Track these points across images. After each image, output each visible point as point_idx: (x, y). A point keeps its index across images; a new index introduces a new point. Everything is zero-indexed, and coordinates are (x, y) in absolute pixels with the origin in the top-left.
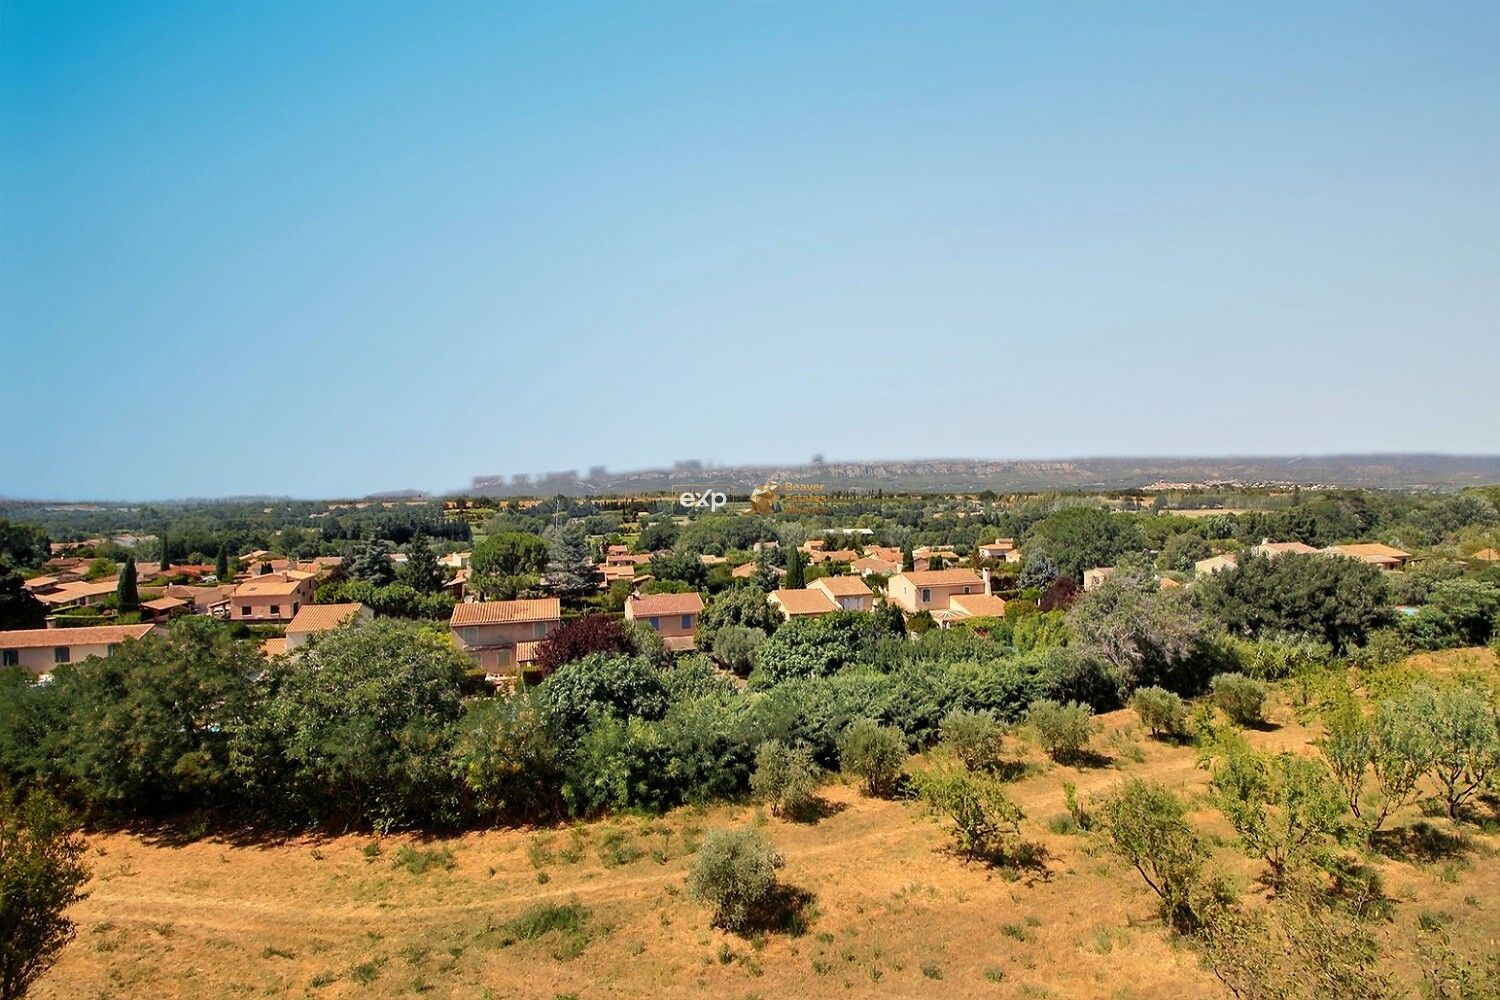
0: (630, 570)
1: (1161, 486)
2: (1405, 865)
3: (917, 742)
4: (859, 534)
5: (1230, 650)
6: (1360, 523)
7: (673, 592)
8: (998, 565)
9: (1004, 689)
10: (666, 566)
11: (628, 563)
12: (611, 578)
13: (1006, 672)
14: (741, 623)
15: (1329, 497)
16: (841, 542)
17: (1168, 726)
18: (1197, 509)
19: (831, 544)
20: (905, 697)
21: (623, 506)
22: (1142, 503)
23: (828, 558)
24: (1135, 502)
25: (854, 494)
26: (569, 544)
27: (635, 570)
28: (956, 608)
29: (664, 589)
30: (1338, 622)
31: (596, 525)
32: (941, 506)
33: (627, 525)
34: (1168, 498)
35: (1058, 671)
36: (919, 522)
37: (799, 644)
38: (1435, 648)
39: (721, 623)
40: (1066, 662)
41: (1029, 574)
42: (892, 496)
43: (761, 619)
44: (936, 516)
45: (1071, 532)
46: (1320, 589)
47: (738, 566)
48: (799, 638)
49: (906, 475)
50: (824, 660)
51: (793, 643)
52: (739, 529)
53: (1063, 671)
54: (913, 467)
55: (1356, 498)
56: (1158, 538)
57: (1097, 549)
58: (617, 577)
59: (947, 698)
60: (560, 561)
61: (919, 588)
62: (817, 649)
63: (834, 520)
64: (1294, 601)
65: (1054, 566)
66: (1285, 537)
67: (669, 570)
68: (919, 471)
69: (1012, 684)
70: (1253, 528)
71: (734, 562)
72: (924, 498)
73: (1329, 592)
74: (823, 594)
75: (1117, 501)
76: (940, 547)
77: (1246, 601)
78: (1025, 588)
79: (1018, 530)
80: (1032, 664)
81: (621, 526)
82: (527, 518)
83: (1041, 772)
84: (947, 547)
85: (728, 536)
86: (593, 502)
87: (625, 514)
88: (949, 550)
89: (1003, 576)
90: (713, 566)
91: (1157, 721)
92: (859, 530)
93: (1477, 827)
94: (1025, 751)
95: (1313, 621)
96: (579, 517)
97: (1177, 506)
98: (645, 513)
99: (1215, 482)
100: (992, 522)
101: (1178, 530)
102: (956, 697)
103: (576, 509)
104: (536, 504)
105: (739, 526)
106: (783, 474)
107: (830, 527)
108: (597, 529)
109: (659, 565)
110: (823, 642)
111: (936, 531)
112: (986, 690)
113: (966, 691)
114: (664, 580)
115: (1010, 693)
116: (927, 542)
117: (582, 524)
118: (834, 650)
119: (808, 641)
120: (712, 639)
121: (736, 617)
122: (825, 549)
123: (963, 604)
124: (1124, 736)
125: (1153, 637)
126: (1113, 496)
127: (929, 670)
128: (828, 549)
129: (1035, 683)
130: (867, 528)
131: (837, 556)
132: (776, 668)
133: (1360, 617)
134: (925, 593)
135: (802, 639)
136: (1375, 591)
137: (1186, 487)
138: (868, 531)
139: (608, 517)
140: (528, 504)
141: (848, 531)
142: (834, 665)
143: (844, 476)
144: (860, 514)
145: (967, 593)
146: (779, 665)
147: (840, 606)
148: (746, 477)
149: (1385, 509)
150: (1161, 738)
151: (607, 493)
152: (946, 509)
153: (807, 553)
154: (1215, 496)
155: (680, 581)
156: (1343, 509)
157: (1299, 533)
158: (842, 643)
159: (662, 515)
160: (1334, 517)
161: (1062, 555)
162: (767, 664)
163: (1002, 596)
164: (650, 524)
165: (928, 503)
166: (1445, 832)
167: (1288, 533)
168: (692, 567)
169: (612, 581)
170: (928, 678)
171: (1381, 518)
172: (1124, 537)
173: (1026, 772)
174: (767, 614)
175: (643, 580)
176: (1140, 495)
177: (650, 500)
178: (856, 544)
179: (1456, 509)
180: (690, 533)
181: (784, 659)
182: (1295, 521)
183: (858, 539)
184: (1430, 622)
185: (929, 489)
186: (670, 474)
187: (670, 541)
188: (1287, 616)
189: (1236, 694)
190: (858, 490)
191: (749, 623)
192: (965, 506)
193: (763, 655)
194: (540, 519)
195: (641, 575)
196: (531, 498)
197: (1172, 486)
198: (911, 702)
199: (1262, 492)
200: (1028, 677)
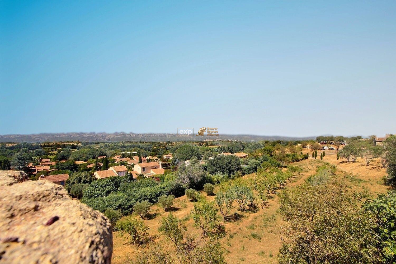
0: (49, 167)
1: (207, 140)
2: (231, 223)
3: (128, 212)
4: (132, 153)
5: (210, 178)
6: (242, 148)
7: (63, 174)
8: (167, 160)
9: (156, 194)
10: (62, 165)
11: (49, 165)
12: (39, 170)
13: (157, 189)
14: (82, 182)
15: (236, 143)
16: (126, 155)
17: (193, 198)
18: (214, 145)
19: (123, 156)
20: (126, 200)
21: (52, 146)
22: (203, 144)
23: (121, 160)
24: (202, 144)
25: (133, 142)
26: (19, 159)
27: (50, 167)
28: (153, 172)
29: (60, 173)
30: (231, 170)
31: (39, 152)
32: (156, 145)
33: (52, 152)
34: (208, 143)
35: (170, 187)
36: (150, 149)
37: (97, 187)
38: (248, 174)
39: (74, 183)
40: (172, 185)
41: (173, 162)
42: (143, 143)
43: (89, 181)
44: (155, 148)
45: (184, 151)
46: (228, 163)
47: (90, 164)
48: (98, 186)
49: (148, 137)
50: (105, 191)
51: (96, 187)
52: (93, 153)
53: (171, 187)
54: (150, 135)
55: (241, 143)
56: (203, 152)
57: (190, 155)
58: (42, 170)
59: (139, 198)
60: (16, 166)
61: (142, 168)
62: (103, 188)
63: (126, 149)
64: (223, 166)
65: (179, 160)
66: (227, 151)
67: (63, 167)
68: (152, 136)
69: (158, 192)
70: (221, 149)
71: (89, 163)
72: (152, 143)
73: (229, 163)
74: (113, 171)
75: (198, 144)
76: (154, 156)
77: (214, 166)
78: (172, 166)
79: (173, 151)
80: (164, 186)
81: (50, 152)
82: (8, 150)
83: (161, 215)
84: (156, 156)
85: (89, 154)
86: (39, 144)
87: (52, 148)
88: (156, 157)
89: (168, 163)
90: (81, 165)
91: (191, 197)
92: (132, 152)
93: (245, 212)
94: (158, 210)
95: (227, 170)
96: (33, 150)
97: (210, 145)
98: (60, 148)
99: (218, 139)
100: (169, 149)
101: (207, 150)
102: (142, 198)
103: (32, 147)
104: (14, 145)
105: (93, 152)
106: (111, 136)
107: (124, 151)
108: (40, 154)
109: (59, 165)
110: (105, 186)
111: (154, 152)
112: (151, 195)
113: (145, 196)
114: (60, 170)
115: (157, 194)
116: (151, 155)
117: (34, 152)
118: (109, 188)
119: (101, 186)
120: (70, 188)
121: (80, 181)
122: (121, 158)
123: (154, 171)
124: (184, 202)
125: (192, 177)
126: (197, 143)
127: (135, 191)
128: (122, 158)
129: (164, 191)
130: (135, 151)
131: (123, 160)
132: (89, 195)
133: (235, 168)
134: (144, 169)
135: (99, 186)
136: (238, 163)
137: (212, 140)
138: (136, 152)
139: (44, 150)
140: (11, 145)
141: (129, 152)
142: (108, 192)
143: (130, 137)
144: (134, 147)
145: (155, 168)
146: (90, 195)
147: (118, 175)
148: (99, 137)
149: (246, 145)
150: (192, 201)
151: (46, 142)
152: (158, 146)
153: (115, 159)
154: (217, 142)
155: (67, 170)
156: (239, 145)
157: (230, 150)
158: (112, 186)
159: (67, 148)
160: (237, 147)
161: (181, 157)
162: (86, 195)
163: (164, 169)
164: (62, 152)
165: (153, 144)
166: (239, 214)
167: (228, 150)
168: (72, 165)
169: (39, 171)
170: (134, 193)
171: (245, 147)
172: (195, 152)
173: (157, 215)
174: (91, 178)
175: (52, 171)
176: (203, 142)
177: (62, 144)
178: (130, 156)
179: (257, 145)
180: (75, 154)
181: (92, 192)
182: (229, 148)
183: (132, 155)
184: (248, 168)
185: (154, 141)
186: (71, 135)
187: (67, 157)
188: (222, 169)
189: (208, 188)
190: (134, 141)
191: (84, 182)
192: (163, 145)
193: (85, 192)
194: (15, 150)
195: (52, 169)
196: (13, 143)
197: (209, 140)
198: (128, 201)
199: (226, 142)
200: (162, 190)
